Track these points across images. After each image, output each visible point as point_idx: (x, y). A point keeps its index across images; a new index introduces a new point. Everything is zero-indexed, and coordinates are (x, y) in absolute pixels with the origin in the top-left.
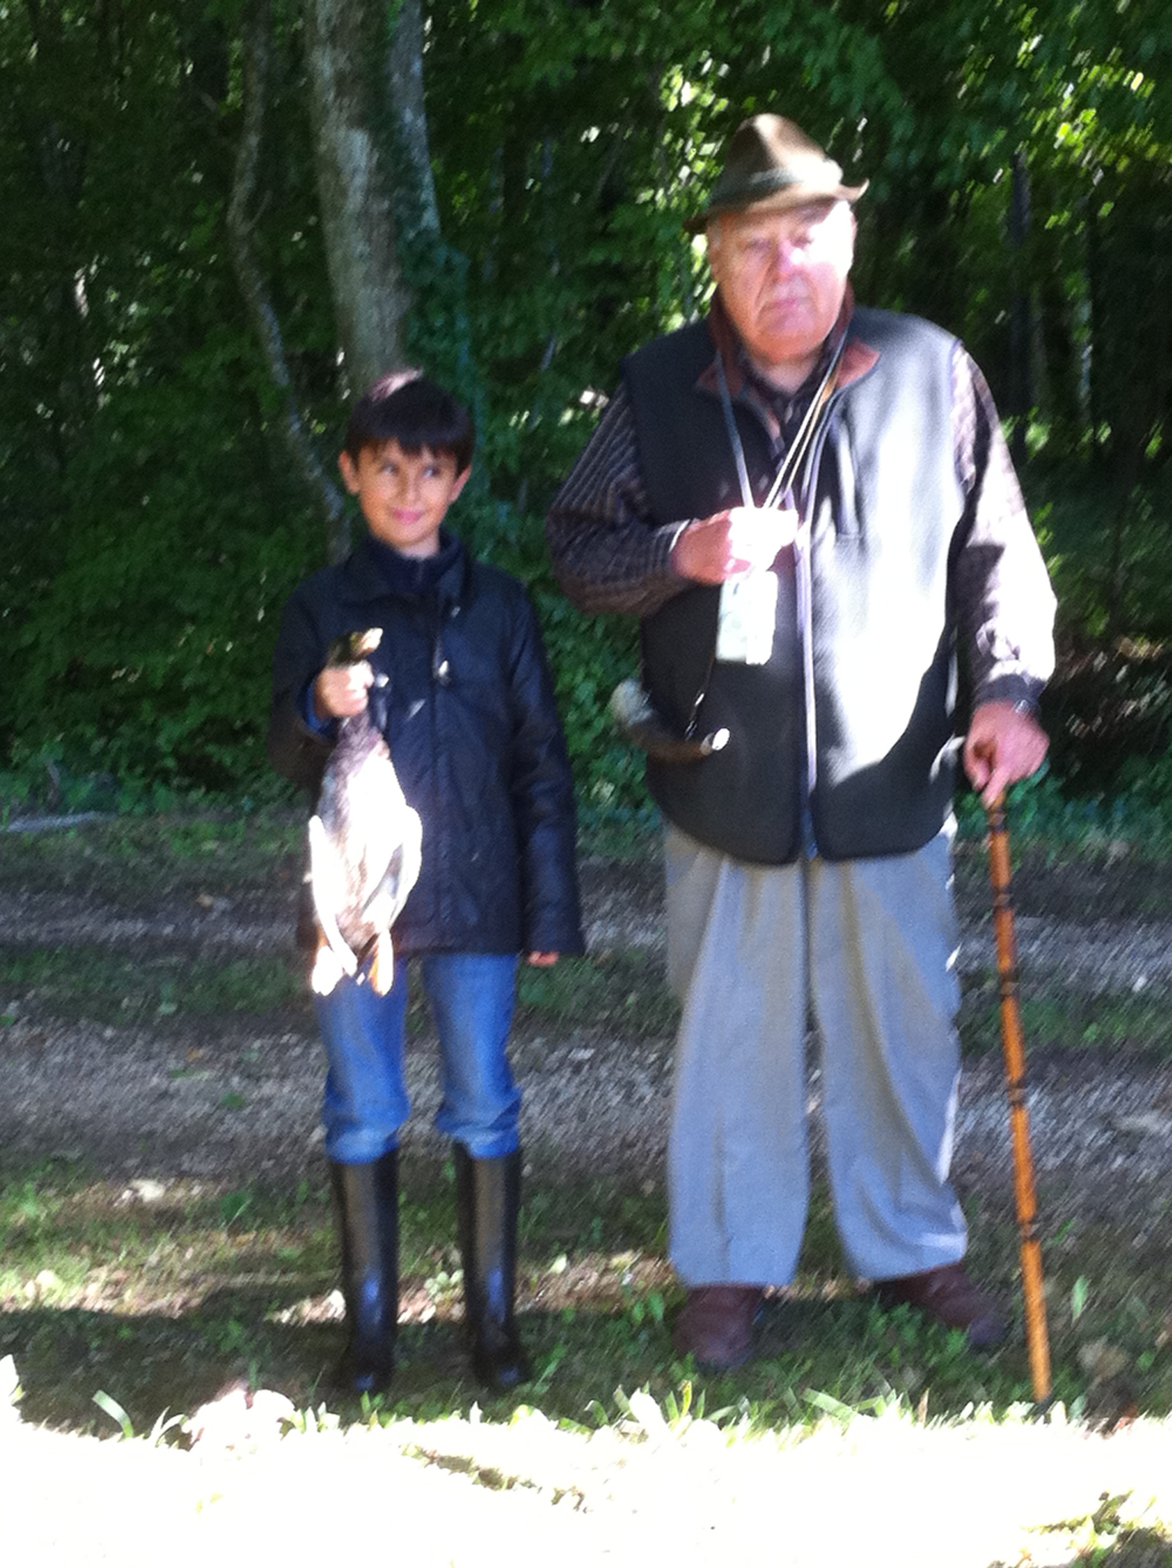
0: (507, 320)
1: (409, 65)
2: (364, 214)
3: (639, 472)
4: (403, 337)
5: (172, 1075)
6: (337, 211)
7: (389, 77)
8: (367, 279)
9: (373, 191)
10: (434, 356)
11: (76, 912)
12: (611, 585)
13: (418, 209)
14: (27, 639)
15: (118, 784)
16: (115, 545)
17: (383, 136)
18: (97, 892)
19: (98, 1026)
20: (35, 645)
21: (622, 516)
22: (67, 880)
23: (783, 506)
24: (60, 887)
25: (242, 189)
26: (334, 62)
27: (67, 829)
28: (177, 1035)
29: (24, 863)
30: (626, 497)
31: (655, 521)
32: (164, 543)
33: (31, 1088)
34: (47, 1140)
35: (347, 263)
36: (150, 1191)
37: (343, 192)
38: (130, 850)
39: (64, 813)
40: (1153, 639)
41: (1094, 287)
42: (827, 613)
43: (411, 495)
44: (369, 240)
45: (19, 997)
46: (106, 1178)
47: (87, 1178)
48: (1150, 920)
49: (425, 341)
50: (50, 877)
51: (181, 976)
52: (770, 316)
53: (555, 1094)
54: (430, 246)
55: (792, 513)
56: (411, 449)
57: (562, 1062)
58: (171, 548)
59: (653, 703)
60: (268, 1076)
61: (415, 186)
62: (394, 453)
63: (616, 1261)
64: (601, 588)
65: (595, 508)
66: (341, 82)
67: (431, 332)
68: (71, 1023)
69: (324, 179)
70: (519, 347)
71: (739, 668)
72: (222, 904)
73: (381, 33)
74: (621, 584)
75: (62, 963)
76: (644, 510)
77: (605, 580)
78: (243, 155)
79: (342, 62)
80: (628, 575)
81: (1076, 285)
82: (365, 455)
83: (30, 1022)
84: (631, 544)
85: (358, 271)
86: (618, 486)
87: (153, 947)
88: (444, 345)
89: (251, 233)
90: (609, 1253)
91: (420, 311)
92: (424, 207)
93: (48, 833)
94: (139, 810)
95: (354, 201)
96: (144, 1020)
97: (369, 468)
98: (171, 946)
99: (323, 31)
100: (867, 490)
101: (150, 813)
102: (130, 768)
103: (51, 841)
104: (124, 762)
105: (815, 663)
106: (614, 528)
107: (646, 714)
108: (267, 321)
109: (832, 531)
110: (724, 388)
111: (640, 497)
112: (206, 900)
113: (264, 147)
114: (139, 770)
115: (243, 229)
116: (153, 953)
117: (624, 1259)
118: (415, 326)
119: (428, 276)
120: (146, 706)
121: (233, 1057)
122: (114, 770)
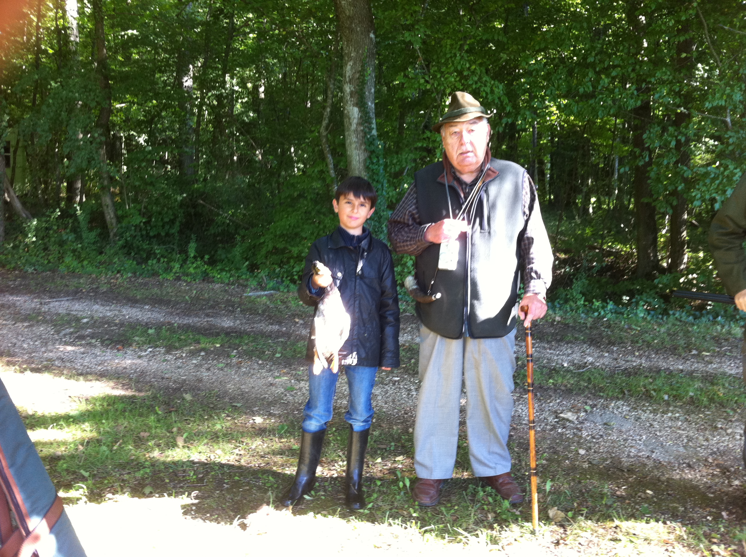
0: (395, 161)
1: (371, 89)
2: (356, 130)
3: (417, 208)
4: (365, 165)
5: (274, 378)
6: (349, 130)
7: (365, 93)
8: (356, 148)
9: (359, 124)
10: (373, 170)
11: (261, 321)
12: (405, 244)
13: (371, 129)
14: (262, 241)
15: (283, 282)
16: (287, 217)
17: (362, 109)
18: (268, 315)
19: (257, 360)
20: (264, 242)
21: (410, 222)
22: (260, 312)
23: (464, 219)
24: (258, 313)
25: (325, 123)
26: (350, 88)
27: (263, 296)
28: (280, 364)
29: (249, 306)
30: (412, 216)
31: (420, 224)
32: (300, 217)
33: (234, 379)
34: (233, 399)
35: (351, 144)
36: (258, 420)
37: (351, 124)
38: (279, 303)
39: (265, 291)
40: (565, 254)
41: (552, 159)
42: (476, 255)
43: (355, 211)
44: (357, 137)
45: (237, 349)
46: (246, 414)
47: (240, 414)
48: (567, 343)
49: (370, 166)
50: (256, 310)
51: (284, 344)
52: (461, 157)
53: (386, 392)
54: (374, 140)
55: (466, 222)
56: (357, 196)
57: (390, 380)
58: (302, 219)
59: (418, 283)
60: (303, 380)
61: (370, 123)
62: (351, 196)
63: (397, 459)
64: (402, 244)
65: (402, 220)
66: (352, 94)
67: (373, 163)
68: (250, 358)
69: (346, 120)
70: (397, 168)
71: (446, 272)
72: (301, 322)
73: (364, 80)
74: (408, 243)
75: (251, 339)
76: (418, 220)
77: (403, 242)
78: (326, 113)
79: (352, 89)
80: (410, 241)
81: (547, 159)
82: (342, 198)
83: (239, 357)
84: (412, 231)
85: (354, 146)
86: (410, 212)
87: (279, 334)
88: (376, 167)
89: (327, 135)
90: (396, 456)
91: (370, 158)
92: (373, 128)
93: (259, 297)
94: (286, 290)
95: (354, 127)
96: (271, 358)
97: (343, 201)
98: (283, 335)
99: (347, 79)
100: (492, 215)
101: (288, 291)
102: (287, 278)
103: (258, 299)
104: (285, 276)
105: (471, 271)
106: (408, 226)
107: (415, 287)
108: (330, 159)
109: (479, 228)
110: (446, 181)
111: (416, 216)
112: (297, 320)
113: (331, 112)
114: (289, 278)
115: (324, 134)
116: (278, 337)
117: (400, 458)
118: (368, 161)
119: (373, 148)
120: (292, 261)
121: (294, 372)
122: (283, 277)
